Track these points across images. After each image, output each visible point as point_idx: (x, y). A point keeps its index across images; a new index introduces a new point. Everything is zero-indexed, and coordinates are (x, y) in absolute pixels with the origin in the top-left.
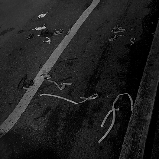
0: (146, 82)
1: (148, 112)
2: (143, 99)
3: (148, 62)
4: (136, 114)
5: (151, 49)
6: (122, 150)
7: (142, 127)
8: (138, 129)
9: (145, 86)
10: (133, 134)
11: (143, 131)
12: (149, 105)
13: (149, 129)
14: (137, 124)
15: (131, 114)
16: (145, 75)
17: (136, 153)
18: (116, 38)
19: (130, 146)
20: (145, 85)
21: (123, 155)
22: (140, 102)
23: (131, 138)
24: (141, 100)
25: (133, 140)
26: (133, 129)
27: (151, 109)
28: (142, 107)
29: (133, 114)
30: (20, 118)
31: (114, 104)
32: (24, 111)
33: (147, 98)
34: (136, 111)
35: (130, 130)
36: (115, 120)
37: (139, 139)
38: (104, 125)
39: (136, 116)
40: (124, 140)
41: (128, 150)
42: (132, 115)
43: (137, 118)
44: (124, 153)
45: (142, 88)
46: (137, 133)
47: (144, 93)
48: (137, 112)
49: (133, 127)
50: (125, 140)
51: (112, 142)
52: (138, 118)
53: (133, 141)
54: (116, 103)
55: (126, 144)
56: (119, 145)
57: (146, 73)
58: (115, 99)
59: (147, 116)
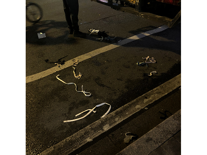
0: (130, 106)
2: (116, 115)
3: (146, 94)
4: (103, 121)
5: (158, 87)
6: (71, 136)
7: (96, 132)
8: (93, 131)
9: (126, 108)
10: (87, 132)
11: (95, 134)
12: (115, 122)
13: (99, 136)
14: (96, 127)
16: (135, 101)
17: (78, 143)
19: (78, 137)
21: (69, 139)
22: (113, 116)
23: (83, 133)
26: (90, 129)
27: (113, 125)
28: (109, 120)
29: (100, 120)
30: (38, 80)
31: (96, 107)
32: (44, 77)
33: (119, 117)
34: (104, 119)
35: (88, 128)
37: (87, 137)
39: (101, 122)
40: (78, 132)
41: (74, 138)
43: (99, 124)
44: (71, 138)
45: (123, 108)
46: (90, 133)
47: (121, 112)
53: (83, 136)
54: (98, 107)
55: (77, 134)
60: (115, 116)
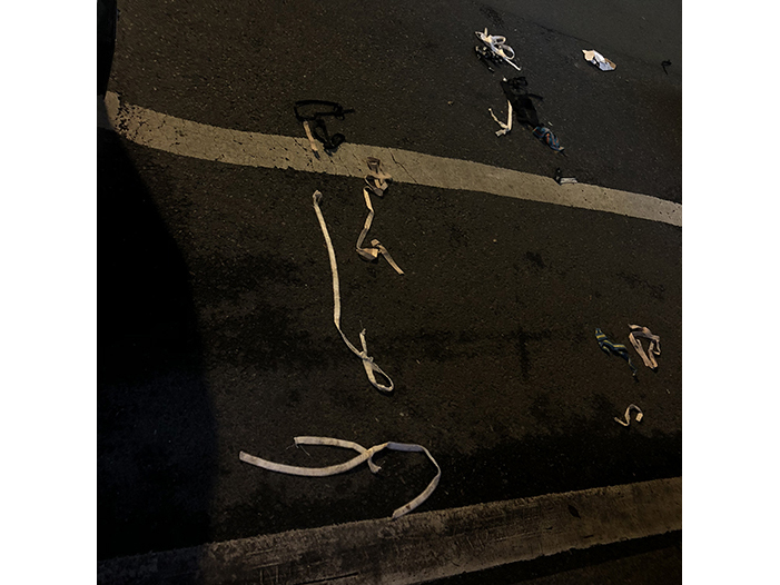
0: (508, 518)
1: (411, 570)
2: (446, 533)
3: (580, 495)
4: (387, 534)
5: (627, 488)
6: (248, 540)
7: (351, 572)
8: (339, 563)
9: (492, 521)
10: (314, 552)
11: (341, 580)
12: (433, 564)
14: (355, 549)
15: (378, 518)
16: (530, 506)
18: (615, 352)
19: (274, 561)
20: (497, 520)
21: (235, 550)
22: (433, 529)
23: (299, 552)
24: (438, 531)
25: (295, 561)
26: (332, 544)
27: (422, 574)
28: (416, 542)
29: (382, 524)
30: (203, 162)
31: (385, 448)
32: (230, 161)
33: (454, 547)
34: (397, 529)
35: (323, 535)
36: (335, 475)
37: (307, 579)
38: (303, 444)
39: (380, 536)
40: (283, 534)
41: (257, 559)
42: (377, 521)
43: (373, 544)
44: (244, 549)
45: (480, 514)
46: (324, 564)
47: (467, 530)
48: (393, 532)
49: (338, 544)
50: (286, 535)
51: (260, 498)
52: (375, 546)
53: (293, 563)
54: (393, 451)
55: (275, 542)
56: (261, 523)
57: (536, 505)
58: (403, 442)
59: (396, 572)
60: (440, 535)
